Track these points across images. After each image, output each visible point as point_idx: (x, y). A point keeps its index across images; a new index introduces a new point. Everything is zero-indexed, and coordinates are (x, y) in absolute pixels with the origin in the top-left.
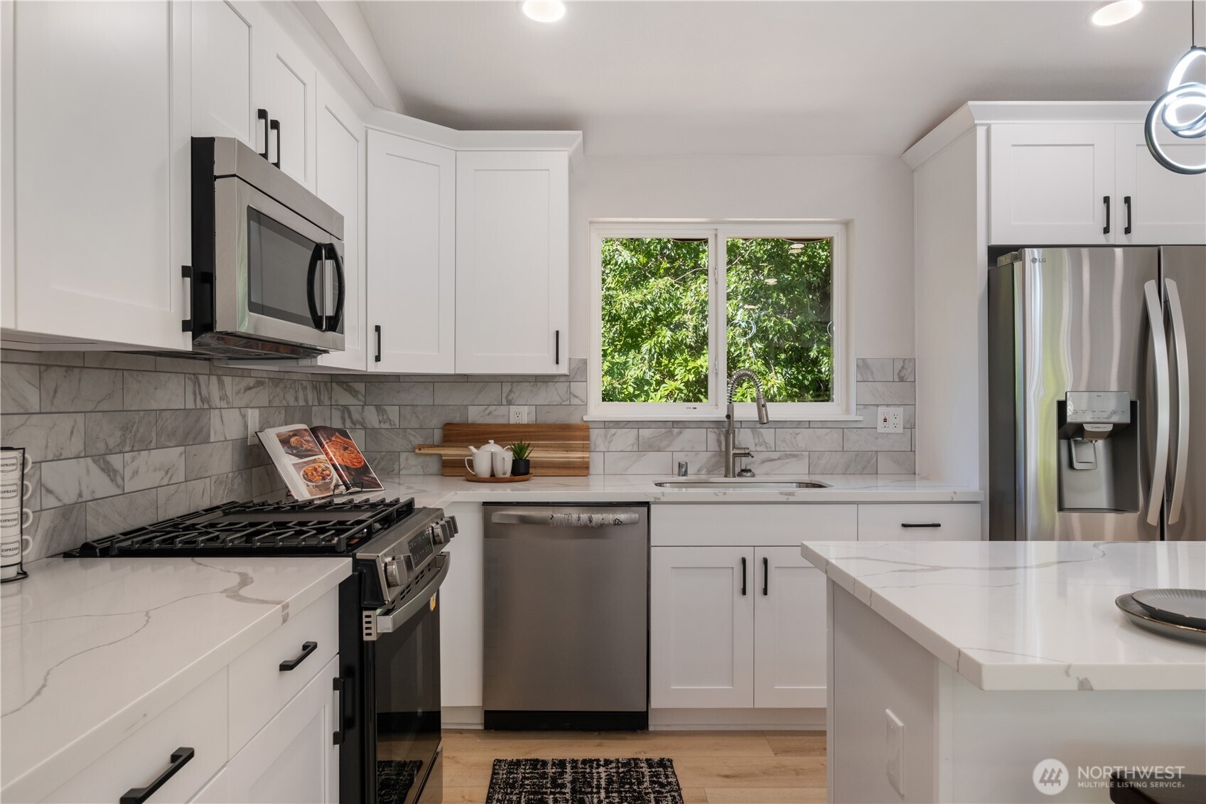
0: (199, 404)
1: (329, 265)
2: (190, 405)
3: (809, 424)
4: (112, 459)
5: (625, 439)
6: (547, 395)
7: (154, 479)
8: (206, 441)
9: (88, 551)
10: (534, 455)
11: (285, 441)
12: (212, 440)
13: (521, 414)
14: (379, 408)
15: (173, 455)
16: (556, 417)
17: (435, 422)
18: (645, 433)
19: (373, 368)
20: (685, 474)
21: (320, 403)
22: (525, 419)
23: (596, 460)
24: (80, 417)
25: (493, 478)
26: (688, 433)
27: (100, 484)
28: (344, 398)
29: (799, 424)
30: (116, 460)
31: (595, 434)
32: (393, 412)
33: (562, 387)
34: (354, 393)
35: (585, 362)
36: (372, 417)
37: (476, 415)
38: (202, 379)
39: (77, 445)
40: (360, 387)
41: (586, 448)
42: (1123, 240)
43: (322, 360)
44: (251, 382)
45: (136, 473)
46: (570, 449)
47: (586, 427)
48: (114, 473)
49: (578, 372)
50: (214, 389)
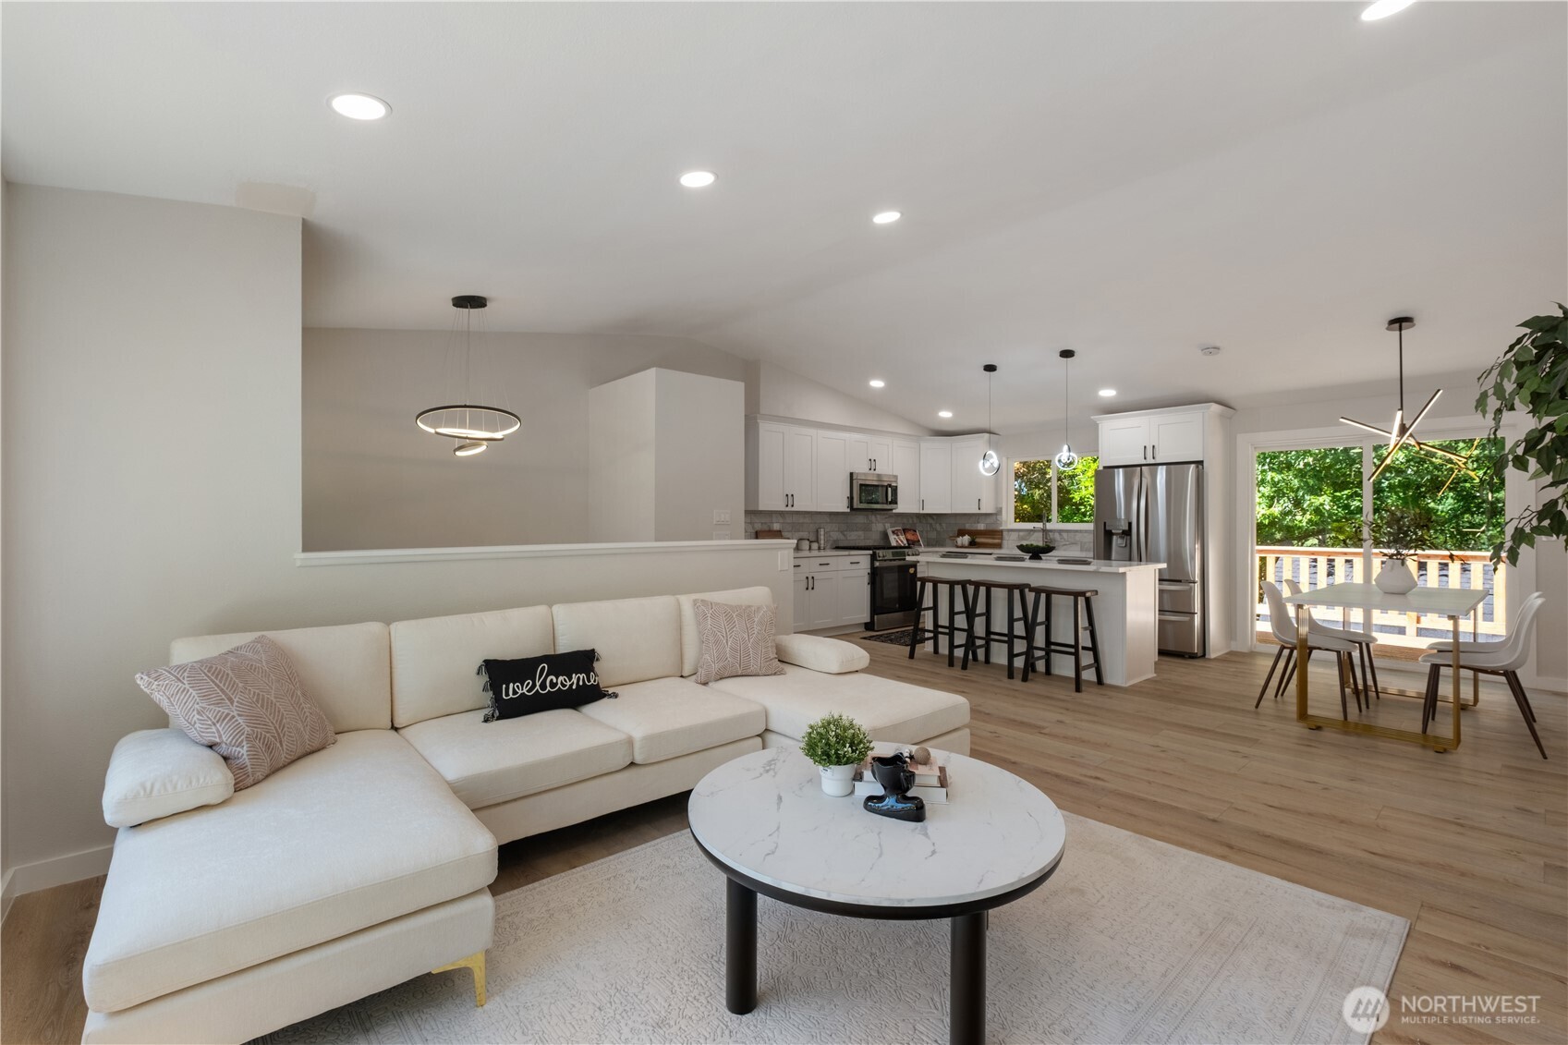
1: (889, 489)
3: (1081, 531)
5: (1014, 536)
6: (989, 520)
8: (871, 530)
9: (838, 548)
10: (978, 540)
11: (893, 532)
13: (981, 527)
14: (940, 524)
15: (861, 533)
16: (991, 528)
17: (956, 529)
18: (1021, 534)
19: (921, 512)
22: (982, 528)
23: (1005, 543)
25: (962, 547)
26: (1036, 534)
27: (842, 537)
28: (931, 521)
29: (1076, 531)
31: (1005, 534)
32: (944, 525)
33: (994, 517)
34: (933, 519)
35: (1001, 508)
36: (938, 527)
37: (968, 527)
39: (837, 529)
40: (935, 517)
41: (1002, 539)
42: (1153, 461)
46: (994, 538)
47: (1002, 531)
48: (844, 535)
49: (999, 512)
50: (873, 518)
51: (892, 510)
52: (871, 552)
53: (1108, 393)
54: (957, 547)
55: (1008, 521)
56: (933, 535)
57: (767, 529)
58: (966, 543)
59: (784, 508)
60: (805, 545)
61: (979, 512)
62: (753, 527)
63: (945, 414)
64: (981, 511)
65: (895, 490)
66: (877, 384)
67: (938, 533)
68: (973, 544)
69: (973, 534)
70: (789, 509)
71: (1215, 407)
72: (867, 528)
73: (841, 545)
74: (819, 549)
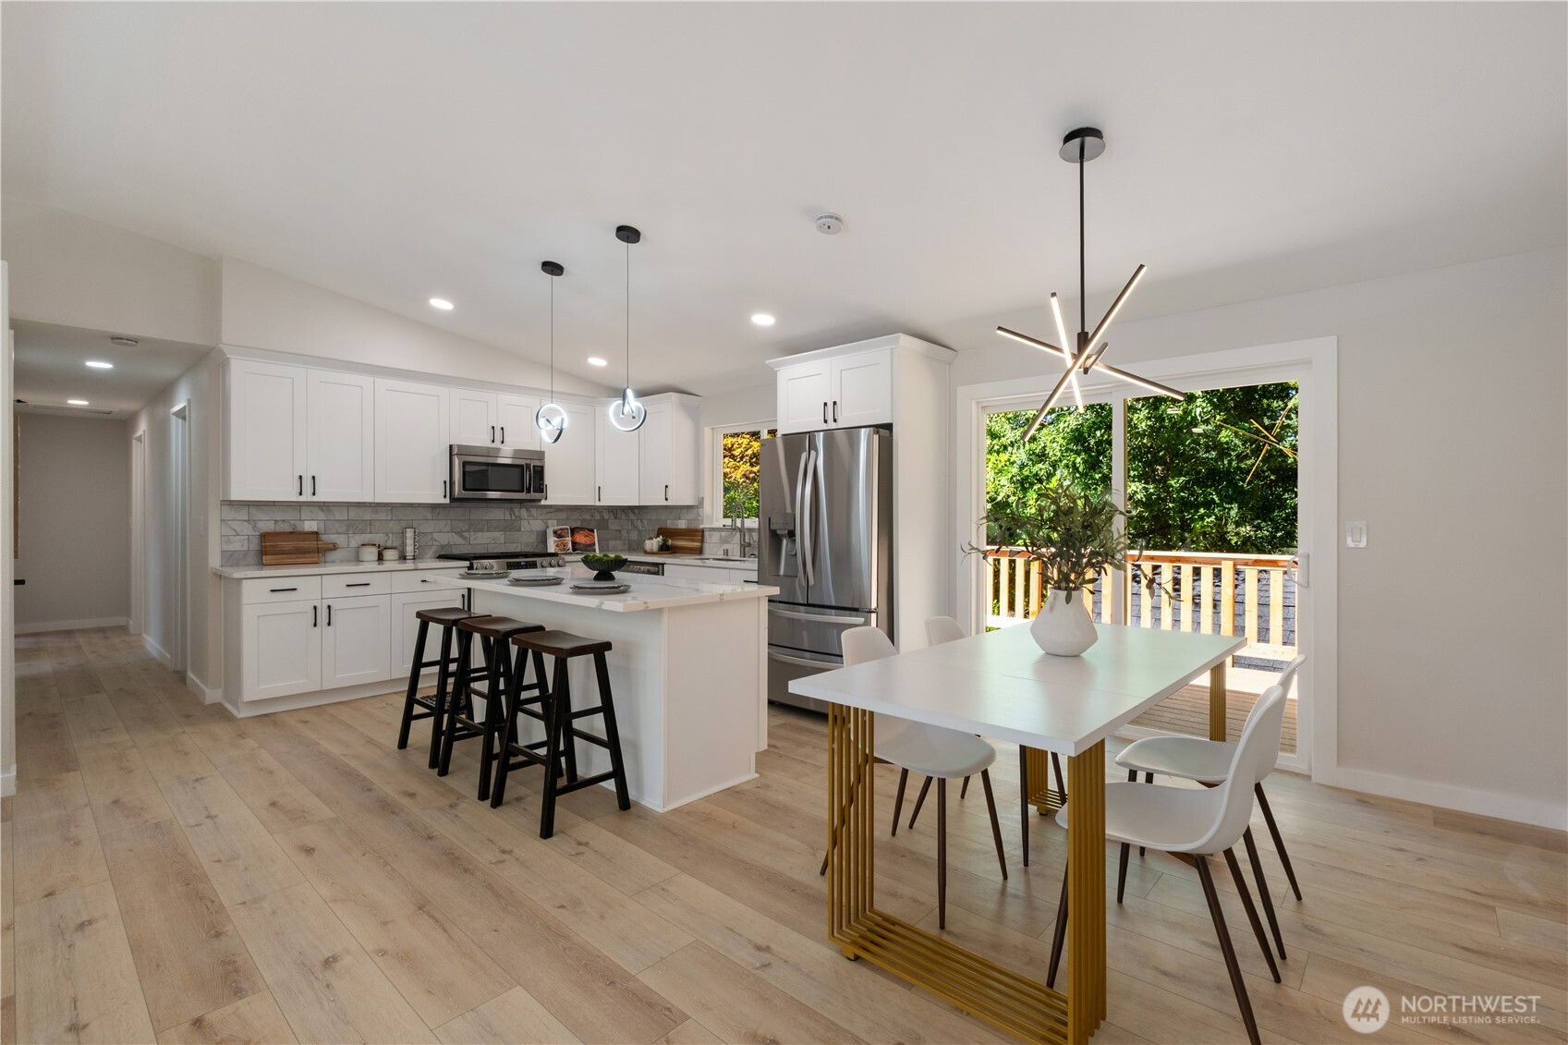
0: (513, 517)
1: (529, 470)
2: (508, 517)
4: (464, 534)
5: (716, 536)
6: (691, 515)
7: (488, 541)
8: (519, 530)
10: (672, 544)
11: (555, 532)
12: (522, 529)
13: (682, 524)
16: (693, 526)
17: (655, 527)
19: (598, 504)
20: (727, 555)
21: (616, 518)
22: (683, 526)
23: (706, 547)
24: (449, 522)
25: (652, 553)
27: (456, 539)
30: (466, 534)
31: (706, 534)
33: (696, 510)
35: (703, 498)
38: (515, 510)
39: (448, 528)
40: (636, 511)
41: (702, 541)
43: (543, 502)
44: (552, 510)
45: (476, 538)
46: (693, 541)
47: (703, 531)
48: (464, 538)
49: (701, 502)
50: (524, 512)
51: (540, 500)
52: (467, 563)
53: (763, 320)
54: (646, 553)
55: (713, 516)
56: (634, 536)
57: (290, 530)
58: (655, 548)
59: (294, 497)
60: (371, 554)
61: (665, 503)
62: (254, 528)
63: (597, 362)
64: (669, 503)
65: (539, 472)
66: (441, 304)
67: (639, 531)
68: (665, 549)
69: (663, 532)
70: (307, 497)
71: (905, 340)
72: (511, 527)
73: (456, 552)
74: (403, 558)
